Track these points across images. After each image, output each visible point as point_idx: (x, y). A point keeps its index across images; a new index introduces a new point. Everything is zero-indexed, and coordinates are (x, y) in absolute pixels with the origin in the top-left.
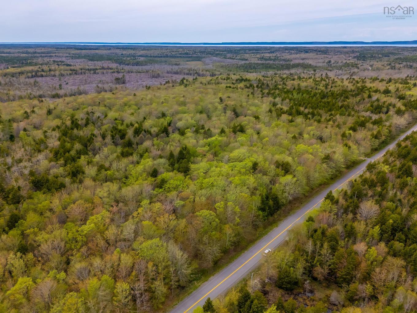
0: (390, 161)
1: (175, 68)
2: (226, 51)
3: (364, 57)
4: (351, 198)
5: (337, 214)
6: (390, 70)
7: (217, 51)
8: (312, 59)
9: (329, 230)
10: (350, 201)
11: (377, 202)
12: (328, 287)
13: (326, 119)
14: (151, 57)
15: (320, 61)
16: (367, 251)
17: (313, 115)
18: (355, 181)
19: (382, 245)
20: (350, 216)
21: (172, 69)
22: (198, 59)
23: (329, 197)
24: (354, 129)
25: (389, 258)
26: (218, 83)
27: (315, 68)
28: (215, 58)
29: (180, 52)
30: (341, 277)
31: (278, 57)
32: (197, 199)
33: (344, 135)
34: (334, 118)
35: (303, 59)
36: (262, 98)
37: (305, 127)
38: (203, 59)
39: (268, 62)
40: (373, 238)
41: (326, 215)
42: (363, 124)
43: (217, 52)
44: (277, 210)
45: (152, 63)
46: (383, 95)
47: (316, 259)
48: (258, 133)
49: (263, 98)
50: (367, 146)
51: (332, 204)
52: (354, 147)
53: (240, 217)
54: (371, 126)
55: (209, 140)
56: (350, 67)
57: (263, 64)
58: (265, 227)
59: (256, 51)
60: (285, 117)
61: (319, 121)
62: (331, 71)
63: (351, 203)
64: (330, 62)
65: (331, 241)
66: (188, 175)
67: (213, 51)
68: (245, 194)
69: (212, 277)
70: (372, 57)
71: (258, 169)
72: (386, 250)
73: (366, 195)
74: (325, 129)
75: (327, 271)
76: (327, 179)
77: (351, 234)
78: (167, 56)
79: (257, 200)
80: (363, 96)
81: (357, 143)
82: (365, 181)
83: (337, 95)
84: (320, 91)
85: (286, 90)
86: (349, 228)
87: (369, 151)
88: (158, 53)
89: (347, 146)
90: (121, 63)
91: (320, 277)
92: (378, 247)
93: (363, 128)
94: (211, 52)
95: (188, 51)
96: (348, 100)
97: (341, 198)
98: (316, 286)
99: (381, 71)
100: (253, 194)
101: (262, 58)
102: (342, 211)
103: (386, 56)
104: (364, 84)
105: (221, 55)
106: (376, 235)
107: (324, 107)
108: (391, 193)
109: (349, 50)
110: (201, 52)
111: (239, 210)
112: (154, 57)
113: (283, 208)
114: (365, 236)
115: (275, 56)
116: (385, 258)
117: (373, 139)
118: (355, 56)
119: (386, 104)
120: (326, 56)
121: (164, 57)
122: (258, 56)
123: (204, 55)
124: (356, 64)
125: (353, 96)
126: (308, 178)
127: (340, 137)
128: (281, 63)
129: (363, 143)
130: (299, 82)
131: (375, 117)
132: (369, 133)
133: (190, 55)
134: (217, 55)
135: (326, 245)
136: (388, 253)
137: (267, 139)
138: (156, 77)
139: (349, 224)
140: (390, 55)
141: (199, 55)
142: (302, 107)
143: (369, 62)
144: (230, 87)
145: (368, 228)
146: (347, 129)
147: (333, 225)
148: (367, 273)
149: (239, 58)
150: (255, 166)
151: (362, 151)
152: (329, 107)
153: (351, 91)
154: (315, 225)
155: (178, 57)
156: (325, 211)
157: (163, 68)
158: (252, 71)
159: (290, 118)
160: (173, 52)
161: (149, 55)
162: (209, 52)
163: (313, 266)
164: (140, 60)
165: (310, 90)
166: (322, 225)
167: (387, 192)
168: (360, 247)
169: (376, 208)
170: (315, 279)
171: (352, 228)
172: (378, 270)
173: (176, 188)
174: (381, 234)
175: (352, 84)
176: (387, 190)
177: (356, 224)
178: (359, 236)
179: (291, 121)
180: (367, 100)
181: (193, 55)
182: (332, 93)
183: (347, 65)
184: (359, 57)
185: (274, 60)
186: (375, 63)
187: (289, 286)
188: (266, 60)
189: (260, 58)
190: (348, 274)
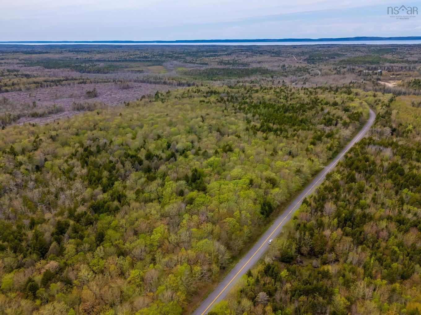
0: (341, 170)
1: (141, 76)
2: (184, 54)
3: (313, 59)
4: (318, 201)
5: (311, 213)
6: (336, 76)
7: (175, 53)
8: (267, 62)
9: (308, 224)
10: (318, 203)
11: (335, 203)
12: (310, 258)
13: (291, 134)
14: (109, 61)
15: (275, 64)
16: (331, 234)
17: (281, 131)
18: (320, 188)
19: (339, 230)
20: (319, 213)
21: (137, 78)
22: (159, 63)
23: (305, 202)
24: (313, 144)
25: (344, 237)
26: (191, 97)
27: (272, 74)
28: (175, 62)
29: (139, 56)
30: (318, 252)
31: (236, 61)
32: (221, 211)
33: (307, 150)
34: (298, 134)
35: (259, 62)
36: (235, 113)
37: (277, 143)
38: (164, 64)
39: (227, 66)
40: (334, 226)
41: (304, 214)
42: (319, 139)
43: (176, 55)
44: (271, 212)
45: (114, 70)
46: (333, 108)
47: (302, 242)
48: (244, 152)
49: (237, 114)
50: (324, 157)
51: (308, 206)
52: (316, 160)
53: (251, 220)
54: (326, 139)
55: (209, 160)
56: (302, 72)
57: (223, 69)
58: (265, 225)
59: (213, 52)
60: (260, 134)
61: (287, 137)
62: (286, 76)
63: (319, 205)
64: (284, 66)
65: (310, 230)
66: (206, 193)
67: (171, 53)
68: (251, 204)
69: (240, 260)
70: (320, 59)
71: (254, 185)
72: (342, 233)
73: (327, 198)
74: (293, 145)
75: (309, 249)
76: (300, 187)
77: (321, 225)
78: (125, 60)
79: (258, 207)
80: (317, 109)
81: (317, 155)
82: (326, 188)
83: (297, 109)
84: (282, 105)
85: (253, 104)
86: (319, 221)
87: (326, 161)
88: (116, 56)
89: (311, 160)
90: (81, 70)
91: (305, 253)
92: (337, 231)
93: (320, 141)
94: (169, 54)
95: (146, 55)
96: (306, 114)
97: (312, 201)
98: (303, 258)
99: (329, 76)
100: (255, 204)
101: (221, 63)
102: (314, 210)
103: (332, 58)
104: (316, 96)
105: (180, 58)
106: (335, 224)
107: (288, 122)
108: (343, 196)
109: (299, 51)
110: (159, 55)
111: (249, 216)
112: (112, 61)
113: (274, 211)
114: (329, 226)
115: (234, 60)
116: (341, 238)
117: (328, 151)
118: (305, 58)
119: (335, 116)
120: (279, 58)
121: (123, 61)
122: (217, 60)
123: (163, 59)
124: (308, 69)
125: (309, 109)
126: (288, 188)
127: (305, 152)
128: (240, 67)
129: (321, 155)
130: (263, 94)
131: (327, 129)
132: (325, 146)
133: (149, 59)
134: (177, 58)
135: (307, 233)
136: (343, 234)
137: (252, 157)
138: (126, 88)
139: (319, 219)
140: (336, 57)
141: (158, 58)
142: (271, 123)
143: (318, 65)
144: (204, 101)
145: (330, 221)
146: (309, 144)
147: (310, 220)
148: (332, 247)
149: (199, 62)
150: (251, 182)
151: (321, 162)
152: (292, 122)
153: (307, 104)
154: (298, 221)
155: (137, 61)
156: (303, 211)
157: (127, 76)
158: (216, 79)
159: (265, 135)
160: (131, 55)
161: (107, 60)
162: (168, 54)
163: (300, 247)
164: (100, 66)
165: (274, 103)
166: (303, 221)
167: (340, 195)
168: (327, 232)
169: (334, 207)
170: (302, 254)
171: (322, 221)
172: (338, 245)
173: (203, 204)
174: (338, 224)
175: (307, 95)
176: (340, 194)
177: (323, 219)
178: (326, 226)
179: (266, 139)
180: (320, 113)
181: (153, 59)
182: (292, 107)
183: (299, 70)
184: (309, 59)
185: (233, 64)
186: (323, 67)
187: (288, 260)
188: (226, 64)
189: (220, 62)
190: (322, 249)
